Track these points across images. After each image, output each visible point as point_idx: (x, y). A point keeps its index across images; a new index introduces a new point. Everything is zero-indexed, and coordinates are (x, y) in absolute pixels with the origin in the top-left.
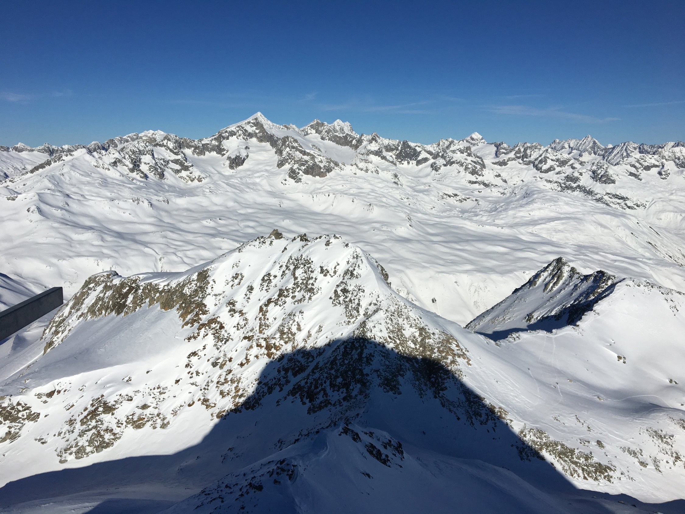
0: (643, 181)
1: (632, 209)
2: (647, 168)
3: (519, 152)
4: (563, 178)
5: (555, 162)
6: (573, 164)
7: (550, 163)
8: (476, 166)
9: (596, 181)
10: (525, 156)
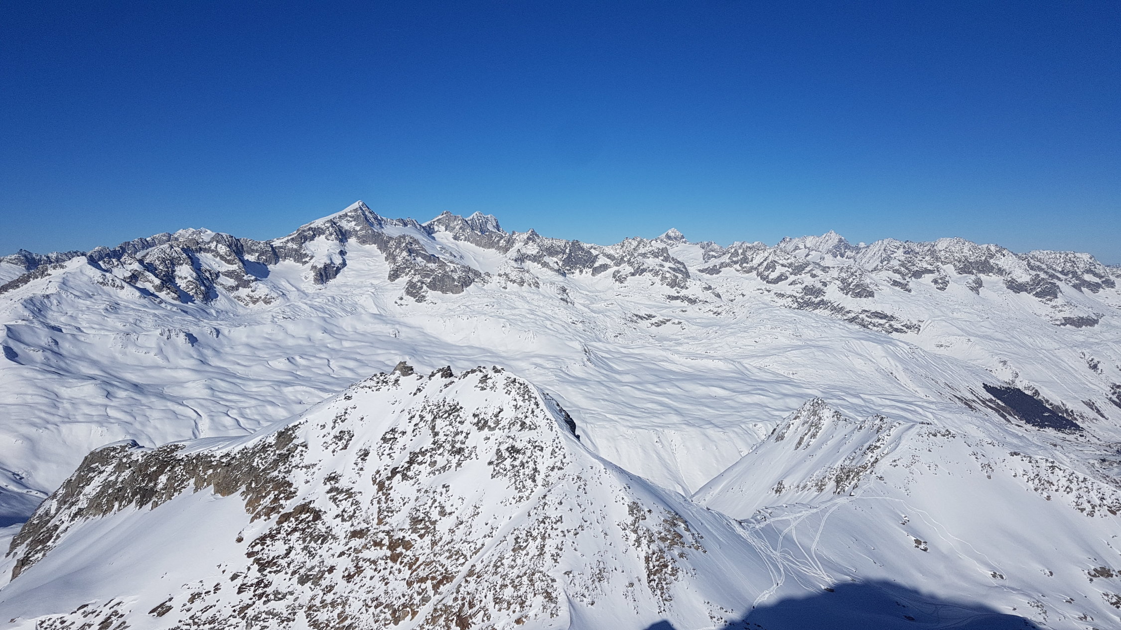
0: (913, 293)
1: (901, 332)
2: (917, 274)
3: (736, 254)
4: (801, 290)
5: (787, 269)
6: (812, 270)
7: (779, 270)
8: (677, 274)
9: (847, 294)
10: (745, 260)
